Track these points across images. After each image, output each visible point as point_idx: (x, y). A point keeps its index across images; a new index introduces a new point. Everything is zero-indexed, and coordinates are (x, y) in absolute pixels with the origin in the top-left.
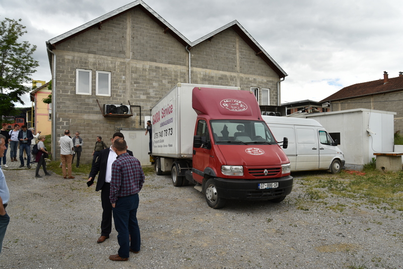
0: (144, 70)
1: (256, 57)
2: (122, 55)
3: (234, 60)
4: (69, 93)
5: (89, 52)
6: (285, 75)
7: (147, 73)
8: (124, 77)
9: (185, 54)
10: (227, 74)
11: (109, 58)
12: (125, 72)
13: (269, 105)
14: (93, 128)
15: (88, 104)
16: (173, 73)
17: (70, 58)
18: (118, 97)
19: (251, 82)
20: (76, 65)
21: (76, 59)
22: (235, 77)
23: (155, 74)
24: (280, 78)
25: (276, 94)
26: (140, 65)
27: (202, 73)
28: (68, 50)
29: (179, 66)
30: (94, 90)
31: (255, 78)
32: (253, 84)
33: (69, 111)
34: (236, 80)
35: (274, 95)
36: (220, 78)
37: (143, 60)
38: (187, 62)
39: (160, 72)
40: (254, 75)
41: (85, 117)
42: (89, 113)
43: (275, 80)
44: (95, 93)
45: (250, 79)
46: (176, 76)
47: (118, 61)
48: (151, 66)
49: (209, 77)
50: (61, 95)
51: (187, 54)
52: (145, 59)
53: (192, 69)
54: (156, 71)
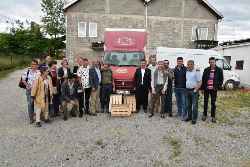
0: (117, 20)
1: (198, 5)
2: (103, 12)
3: (180, 9)
4: (74, 36)
5: (85, 12)
6: (222, 17)
7: (118, 22)
8: (104, 25)
9: (144, 7)
10: (174, 19)
11: (96, 14)
12: (105, 22)
13: (207, 40)
14: (87, 56)
15: (84, 42)
16: (135, 21)
17: (75, 16)
18: (101, 38)
19: (193, 24)
20: (78, 20)
21: (78, 16)
22: (180, 21)
23: (123, 22)
24: (218, 19)
25: (213, 31)
26: (114, 17)
27: (155, 20)
28: (74, 11)
29: (139, 16)
30: (87, 34)
31: (196, 20)
32: (194, 25)
33: (75, 46)
34: (181, 23)
35: (212, 33)
36: (169, 22)
37: (116, 14)
38: (145, 13)
39: (127, 20)
40: (195, 19)
41: (83, 49)
42: (85, 47)
43: (214, 21)
44: (88, 36)
45: (192, 22)
46: (137, 22)
47: (101, 16)
48: (121, 17)
49: (160, 22)
50: (70, 38)
52: (117, 13)
53: (148, 17)
54: (124, 20)
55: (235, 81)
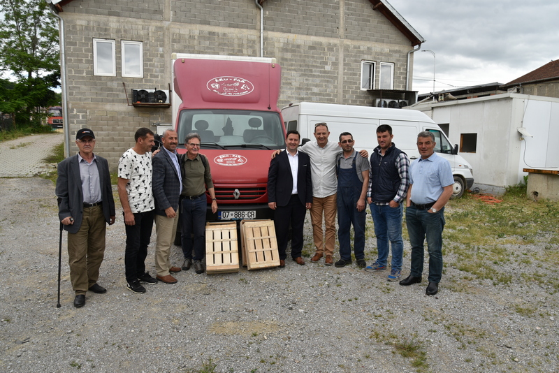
0: (192, 37)
1: (373, 13)
2: (158, 16)
3: (335, 19)
4: (84, 74)
5: (110, 14)
6: (421, 40)
7: (196, 42)
8: (161, 49)
9: (255, 11)
10: (324, 40)
11: (140, 22)
12: (163, 41)
13: (392, 89)
14: (120, 123)
15: (111, 90)
16: (236, 41)
17: (84, 23)
18: (154, 79)
19: (363, 52)
20: (92, 34)
21: (92, 24)
22: (336, 45)
23: (207, 42)
24: (413, 45)
25: (404, 72)
26: (185, 30)
27: (282, 40)
28: (81, 12)
29: (245, 30)
30: (119, 68)
31: (369, 46)
32: (365, 57)
33: (86, 99)
34: (337, 50)
35: (401, 73)
36: (311, 48)
37: (190, 23)
38: (259, 23)
39: (216, 39)
40: (368, 42)
41: (108, 107)
42: (113, 101)
43: (405, 48)
44: (121, 73)
45: (362, 49)
46: (241, 45)
47: (153, 26)
48: (201, 32)
49: (293, 46)
50: (74, 78)
51: (259, 11)
52: (192, 21)
53: (265, 34)
54: (209, 39)
55: (465, 177)
